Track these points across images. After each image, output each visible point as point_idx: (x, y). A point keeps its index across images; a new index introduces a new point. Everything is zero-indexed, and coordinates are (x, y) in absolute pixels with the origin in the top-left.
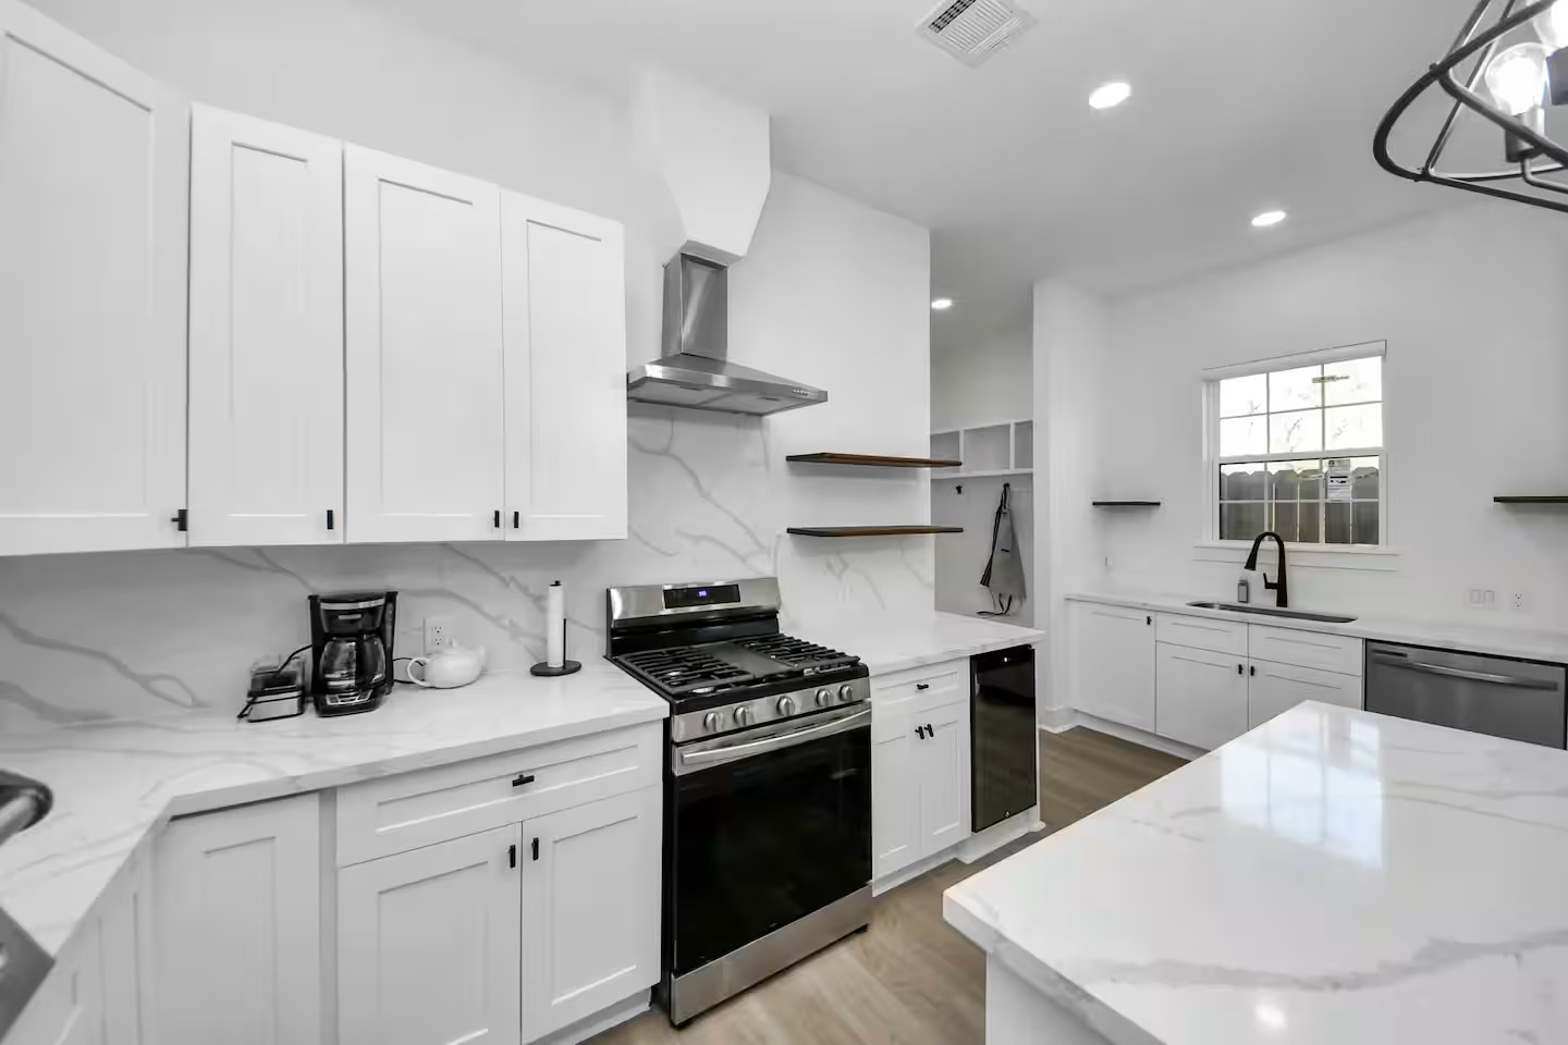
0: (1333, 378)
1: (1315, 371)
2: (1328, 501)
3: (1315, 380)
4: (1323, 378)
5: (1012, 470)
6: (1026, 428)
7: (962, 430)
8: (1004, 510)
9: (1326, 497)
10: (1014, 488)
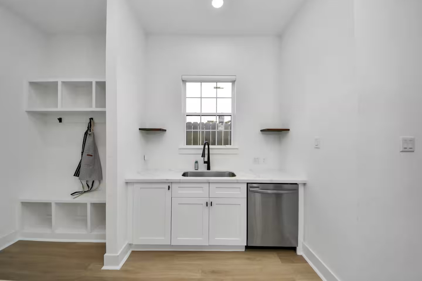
0: (219, 88)
1: (214, 84)
2: (218, 130)
3: (215, 88)
4: (217, 87)
5: (94, 109)
6: (102, 86)
7: (60, 81)
8: (89, 132)
9: (218, 129)
10: (96, 120)
